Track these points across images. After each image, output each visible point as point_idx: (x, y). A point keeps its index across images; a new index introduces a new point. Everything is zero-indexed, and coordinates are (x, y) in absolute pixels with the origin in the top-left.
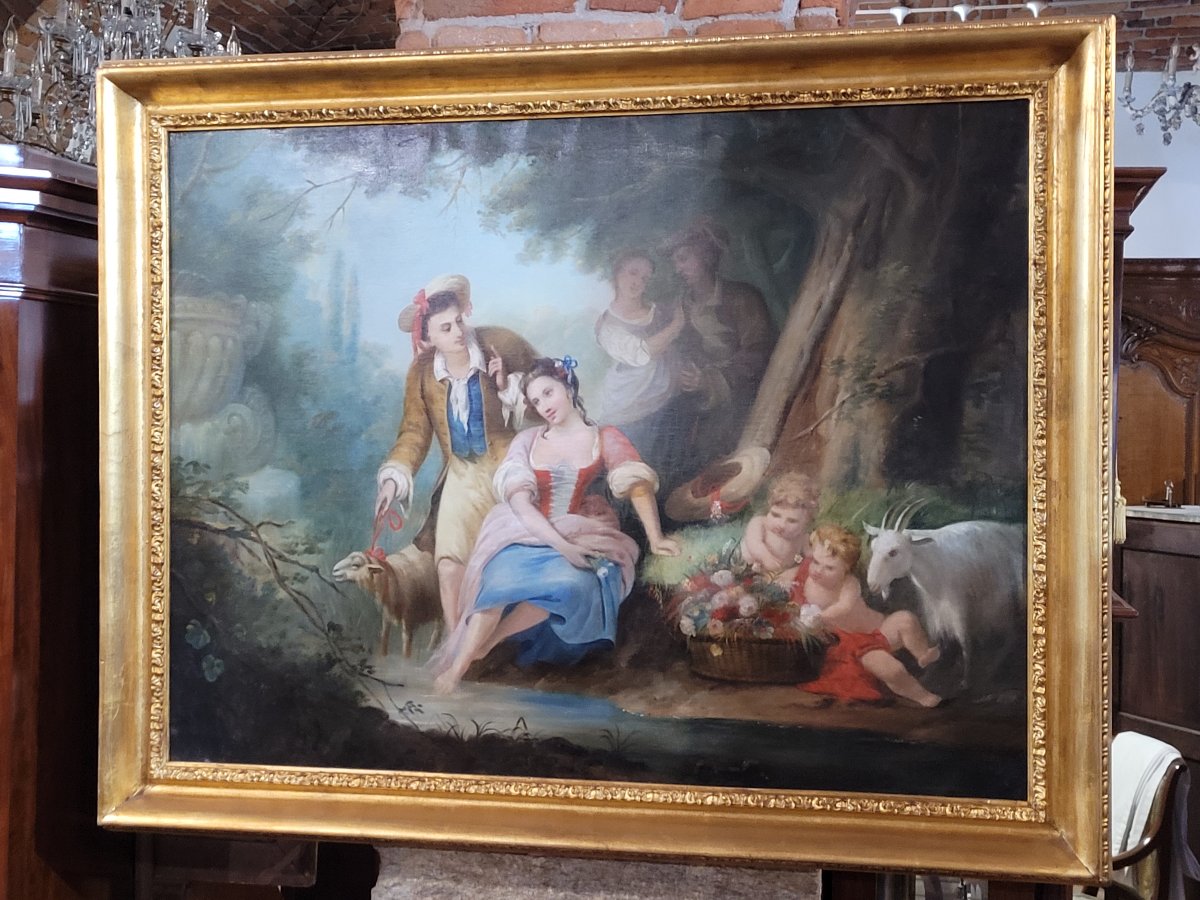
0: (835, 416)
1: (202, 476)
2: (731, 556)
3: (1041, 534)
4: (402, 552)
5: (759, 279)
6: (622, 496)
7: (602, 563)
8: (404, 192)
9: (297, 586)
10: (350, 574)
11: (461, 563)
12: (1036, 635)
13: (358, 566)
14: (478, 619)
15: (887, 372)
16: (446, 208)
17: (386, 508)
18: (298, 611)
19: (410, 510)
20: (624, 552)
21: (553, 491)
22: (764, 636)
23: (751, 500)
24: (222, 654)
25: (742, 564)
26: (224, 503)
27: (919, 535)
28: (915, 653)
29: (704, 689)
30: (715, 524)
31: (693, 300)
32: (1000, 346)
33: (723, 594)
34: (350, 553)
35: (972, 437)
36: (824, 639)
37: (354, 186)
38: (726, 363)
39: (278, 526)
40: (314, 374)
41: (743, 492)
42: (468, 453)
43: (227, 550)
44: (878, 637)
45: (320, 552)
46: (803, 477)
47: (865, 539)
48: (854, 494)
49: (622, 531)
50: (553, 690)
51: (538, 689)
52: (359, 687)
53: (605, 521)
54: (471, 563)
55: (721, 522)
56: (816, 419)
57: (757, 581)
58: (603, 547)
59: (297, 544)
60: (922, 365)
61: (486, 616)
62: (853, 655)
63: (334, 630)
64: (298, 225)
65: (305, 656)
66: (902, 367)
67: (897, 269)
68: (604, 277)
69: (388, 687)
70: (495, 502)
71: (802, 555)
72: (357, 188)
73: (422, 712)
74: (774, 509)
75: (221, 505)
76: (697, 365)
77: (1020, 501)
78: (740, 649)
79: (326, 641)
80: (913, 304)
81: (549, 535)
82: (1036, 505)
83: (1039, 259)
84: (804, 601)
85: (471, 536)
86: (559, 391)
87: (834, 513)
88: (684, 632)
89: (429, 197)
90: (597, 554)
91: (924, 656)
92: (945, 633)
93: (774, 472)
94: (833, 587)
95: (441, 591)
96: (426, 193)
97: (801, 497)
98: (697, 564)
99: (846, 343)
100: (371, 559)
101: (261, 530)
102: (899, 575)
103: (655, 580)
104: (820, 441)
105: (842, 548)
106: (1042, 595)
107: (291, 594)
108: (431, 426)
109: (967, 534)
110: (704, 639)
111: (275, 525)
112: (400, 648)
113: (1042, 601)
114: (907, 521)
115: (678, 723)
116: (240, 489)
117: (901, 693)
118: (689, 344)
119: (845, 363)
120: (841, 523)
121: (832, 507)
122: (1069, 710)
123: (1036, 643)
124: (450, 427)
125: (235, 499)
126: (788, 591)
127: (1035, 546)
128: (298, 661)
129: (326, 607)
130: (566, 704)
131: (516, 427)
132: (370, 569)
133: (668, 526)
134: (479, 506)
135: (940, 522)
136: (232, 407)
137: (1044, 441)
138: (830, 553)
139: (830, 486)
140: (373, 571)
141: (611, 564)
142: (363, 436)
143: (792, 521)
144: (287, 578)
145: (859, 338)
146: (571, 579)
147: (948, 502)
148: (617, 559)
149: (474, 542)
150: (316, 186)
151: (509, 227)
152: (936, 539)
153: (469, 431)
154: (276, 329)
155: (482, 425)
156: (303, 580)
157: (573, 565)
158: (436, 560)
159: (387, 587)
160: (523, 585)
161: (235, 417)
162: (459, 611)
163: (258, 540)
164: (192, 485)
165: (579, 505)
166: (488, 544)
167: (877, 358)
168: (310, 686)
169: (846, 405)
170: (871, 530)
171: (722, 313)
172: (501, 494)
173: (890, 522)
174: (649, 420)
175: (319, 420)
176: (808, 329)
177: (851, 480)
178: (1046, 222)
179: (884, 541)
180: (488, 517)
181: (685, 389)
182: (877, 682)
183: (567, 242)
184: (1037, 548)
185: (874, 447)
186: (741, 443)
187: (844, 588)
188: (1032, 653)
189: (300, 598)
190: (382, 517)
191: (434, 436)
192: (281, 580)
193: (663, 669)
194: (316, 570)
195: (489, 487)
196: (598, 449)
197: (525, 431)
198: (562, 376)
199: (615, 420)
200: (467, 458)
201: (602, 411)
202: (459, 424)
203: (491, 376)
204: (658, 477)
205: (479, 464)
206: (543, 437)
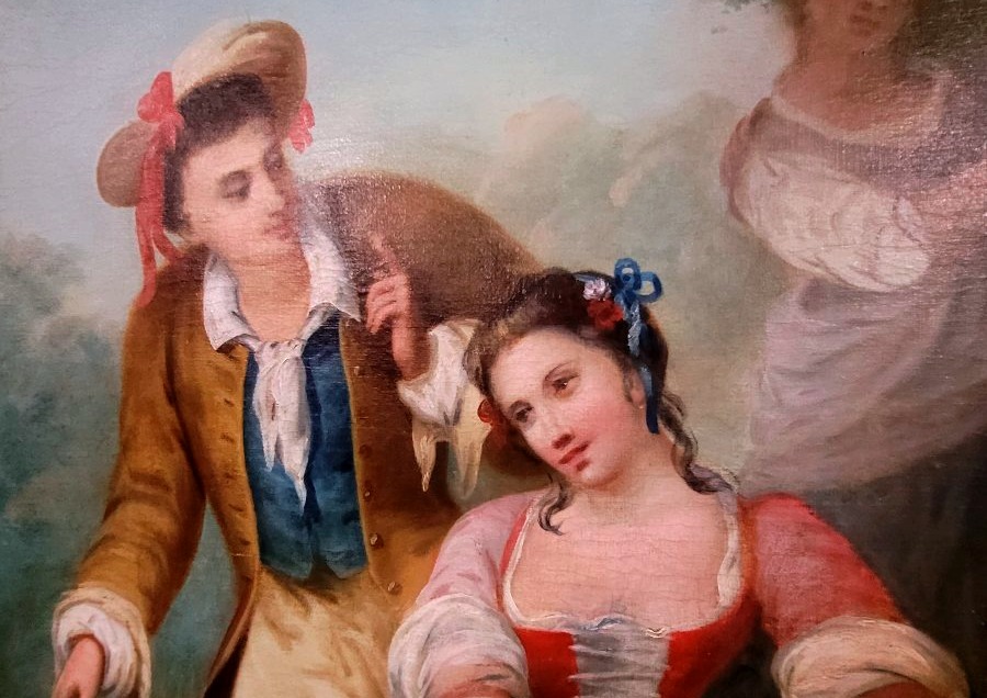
124: (254, 488)
195: (376, 674)
196: (735, 571)
197: (489, 508)
198: (608, 324)
199: (792, 477)
200: (305, 584)
201: (749, 446)
202: (279, 479)
203: (374, 331)
204: (962, 674)
205: (344, 602)
206: (546, 525)
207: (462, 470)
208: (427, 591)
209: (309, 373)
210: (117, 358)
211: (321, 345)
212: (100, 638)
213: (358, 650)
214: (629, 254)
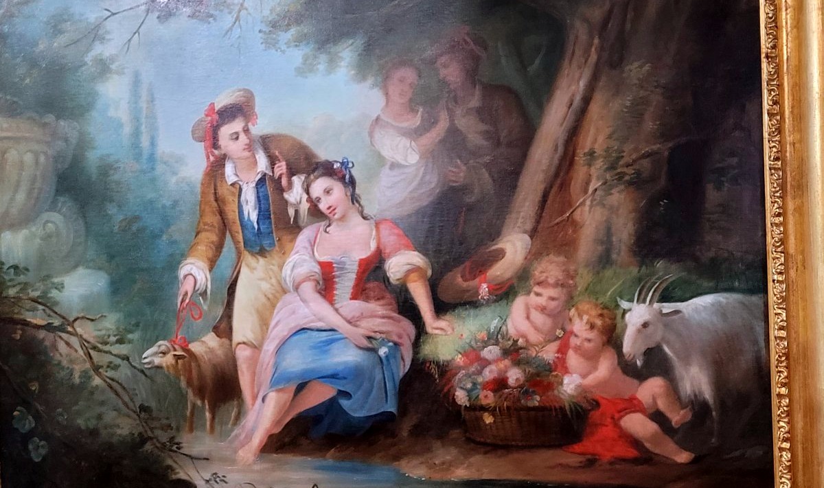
0: (588, 203)
1: (22, 278)
2: (498, 333)
3: (781, 303)
4: (203, 339)
5: (516, 82)
6: (398, 283)
7: (383, 343)
8: (192, 16)
9: (110, 373)
10: (157, 361)
11: (256, 347)
12: (780, 396)
13: (164, 353)
14: (273, 397)
15: (634, 161)
16: (231, 29)
17: (187, 301)
18: (113, 396)
19: (208, 302)
20: (402, 332)
21: (337, 280)
22: (530, 404)
23: (515, 281)
24: (46, 437)
25: (509, 340)
26: (44, 302)
27: (669, 308)
28: (669, 415)
29: (479, 453)
30: (483, 305)
31: (456, 102)
32: (737, 133)
33: (493, 367)
34: (156, 342)
35: (715, 217)
36: (585, 405)
37: (148, 11)
38: (487, 159)
39: (92, 320)
40: (118, 183)
41: (508, 275)
42: (258, 248)
43: (47, 343)
44: (635, 402)
45: (130, 342)
46: (561, 259)
47: (619, 312)
48: (608, 273)
49: (400, 313)
50: (343, 459)
51: (329, 459)
52: (169, 462)
53: (383, 305)
54: (265, 347)
55: (488, 303)
56: (570, 206)
57: (523, 354)
58: (383, 329)
59: (109, 336)
60: (666, 153)
61: (281, 394)
62: (613, 418)
63: (145, 411)
64: (99, 50)
65: (120, 435)
66: (648, 156)
67: (641, 67)
68: (374, 85)
69: (194, 460)
70: (285, 291)
71: (563, 329)
72: (150, 14)
73: (226, 482)
74: (537, 289)
75: (40, 303)
76: (462, 161)
77: (760, 275)
78: (510, 416)
79: (138, 422)
80: (656, 98)
81: (334, 320)
82: (776, 277)
83: (771, 53)
84: (566, 371)
85: (264, 323)
86: (338, 190)
87: (590, 291)
88: (459, 403)
89: (215, 19)
90: (378, 336)
91: (677, 417)
92: (695, 396)
93: (534, 255)
94: (592, 358)
95: (239, 372)
96: (211, 16)
97: (561, 278)
98: (468, 341)
99: (596, 136)
100: (176, 347)
101: (76, 324)
102: (652, 345)
103: (431, 357)
104: (575, 225)
105: (599, 322)
106: (783, 358)
107: (105, 381)
108: (224, 226)
109: (713, 305)
110: (476, 408)
111: (88, 319)
112: (204, 425)
113: (784, 364)
114: (657, 295)
115: (456, 484)
116: (56, 288)
117: (657, 451)
118: (453, 142)
119: (596, 154)
120: (597, 299)
121: (589, 285)
122: (812, 462)
123: (780, 402)
124: (241, 225)
125: (52, 297)
126: (551, 362)
127: (776, 314)
128: (115, 440)
129: (137, 392)
130: (354, 470)
131: (301, 224)
132: (175, 355)
133: (441, 308)
134: (270, 296)
135: (688, 296)
136: (46, 216)
137: (781, 219)
138: (588, 327)
139: (587, 266)
140: (177, 357)
141: (391, 344)
142: (165, 237)
143: (553, 299)
144: (102, 367)
145: (608, 131)
146: (355, 359)
147: (694, 277)
148: (395, 339)
149: (267, 329)
150: (114, 14)
151: (288, 44)
152: (684, 311)
153: (259, 229)
154: (83, 144)
155: (270, 223)
156: (116, 367)
157: (357, 346)
158: (234, 346)
159: (190, 371)
160: (312, 366)
161: (50, 225)
162: (256, 390)
163: (75, 334)
164: (14, 286)
165: (360, 292)
166: (279, 329)
167: (625, 149)
168: (125, 462)
169: (598, 192)
170: (625, 305)
171: (483, 113)
172: (290, 285)
173: (642, 297)
174: (420, 212)
175: (124, 224)
176: (562, 125)
177: (604, 260)
178: (776, 18)
179: (637, 314)
180: (278, 305)
181: (451, 184)
182: (635, 442)
183: (341, 55)
184: (777, 316)
185: (625, 230)
186: (505, 230)
187: (601, 359)
188: (776, 412)
189: (114, 384)
190: (184, 308)
191: (228, 234)
192: (96, 369)
193: (442, 436)
194: (127, 358)
195: (279, 278)
196: (375, 241)
197: (309, 227)
198: (340, 176)
199: (389, 214)
200: (257, 253)
201: (377, 207)
202: (249, 223)
203: (276, 178)
204: (430, 264)
205: (269, 258)
206: (326, 231)
207: (302, 216)
208: (293, 252)
209: (257, 191)
210: (198, 189)
211: (261, 182)
212: (194, 274)
213: (273, 271)
214: (346, 156)
